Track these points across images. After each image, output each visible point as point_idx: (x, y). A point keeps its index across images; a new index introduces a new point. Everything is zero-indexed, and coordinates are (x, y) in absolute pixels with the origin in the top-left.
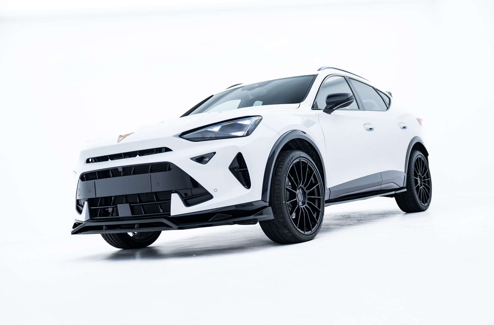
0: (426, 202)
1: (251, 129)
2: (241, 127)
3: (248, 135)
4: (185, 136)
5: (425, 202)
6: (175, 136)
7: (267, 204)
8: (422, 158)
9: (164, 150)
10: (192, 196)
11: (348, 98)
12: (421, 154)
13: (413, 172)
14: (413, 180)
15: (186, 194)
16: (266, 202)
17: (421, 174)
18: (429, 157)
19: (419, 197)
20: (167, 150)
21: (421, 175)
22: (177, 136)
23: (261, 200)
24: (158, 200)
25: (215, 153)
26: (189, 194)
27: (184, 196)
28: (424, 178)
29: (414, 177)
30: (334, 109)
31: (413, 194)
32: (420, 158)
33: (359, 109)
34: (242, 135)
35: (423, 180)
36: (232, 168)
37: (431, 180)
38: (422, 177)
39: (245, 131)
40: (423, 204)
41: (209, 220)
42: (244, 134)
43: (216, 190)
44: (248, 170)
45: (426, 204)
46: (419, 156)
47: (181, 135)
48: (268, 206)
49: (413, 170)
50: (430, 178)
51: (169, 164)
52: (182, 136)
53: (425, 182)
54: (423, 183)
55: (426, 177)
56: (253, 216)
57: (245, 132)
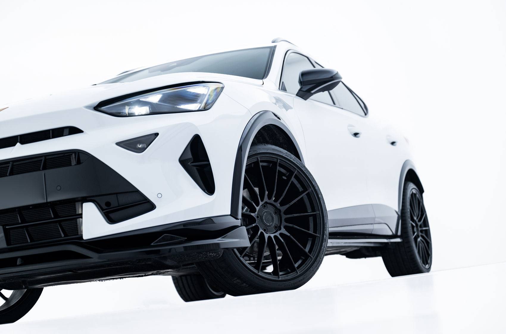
0: (427, 263)
1: (210, 101)
2: (194, 98)
3: (205, 109)
4: (103, 108)
5: (425, 263)
6: (88, 107)
7: (238, 222)
8: (417, 195)
9: (67, 131)
10: (119, 206)
11: (332, 77)
12: (415, 187)
13: (409, 213)
14: (410, 225)
15: (108, 204)
16: (237, 219)
17: (417, 219)
18: (424, 195)
19: (419, 252)
20: (74, 131)
21: (417, 221)
22: (91, 108)
23: (230, 215)
24: (56, 216)
25: (157, 134)
26: (114, 204)
27: (104, 207)
28: (421, 227)
29: (411, 222)
30: (312, 92)
31: (410, 247)
32: (415, 194)
33: (334, 104)
34: (197, 109)
35: (420, 229)
36: (183, 161)
37: (429, 230)
38: (419, 224)
39: (201, 103)
40: (424, 265)
41: (152, 244)
42: (200, 107)
43: (160, 195)
44: (210, 164)
45: (427, 266)
46: (414, 191)
47: (99, 107)
48: (240, 225)
49: (409, 210)
50: (428, 226)
51: (79, 153)
52: (100, 109)
53: (421, 231)
54: (420, 234)
55: (422, 226)
56: (219, 239)
57: (200, 105)
